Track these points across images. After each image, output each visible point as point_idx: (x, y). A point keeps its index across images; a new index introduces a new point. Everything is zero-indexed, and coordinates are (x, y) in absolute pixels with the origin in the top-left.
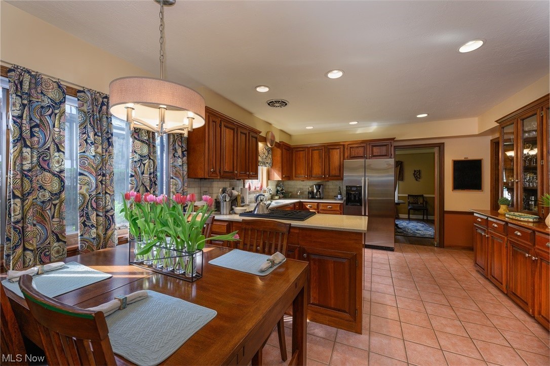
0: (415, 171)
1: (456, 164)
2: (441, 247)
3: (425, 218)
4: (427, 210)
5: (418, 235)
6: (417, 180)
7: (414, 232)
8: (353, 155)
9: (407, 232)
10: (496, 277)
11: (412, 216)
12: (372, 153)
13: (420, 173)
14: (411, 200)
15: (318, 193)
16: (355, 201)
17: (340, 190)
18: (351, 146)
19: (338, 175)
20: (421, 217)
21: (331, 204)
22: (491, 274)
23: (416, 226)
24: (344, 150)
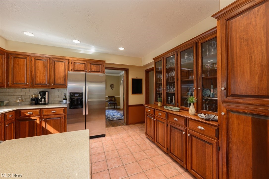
0: (111, 84)
1: (133, 80)
2: (127, 125)
3: (115, 107)
4: (116, 104)
5: (115, 119)
6: (112, 89)
7: (113, 117)
8: (76, 68)
9: (109, 118)
10: (160, 143)
11: (110, 107)
12: (91, 70)
13: (113, 86)
14: (109, 99)
15: (43, 100)
16: (78, 104)
17: (65, 96)
18: (75, 61)
19: (63, 83)
20: (113, 107)
21: (56, 109)
22: (157, 141)
23: (112, 113)
24: (68, 64)
